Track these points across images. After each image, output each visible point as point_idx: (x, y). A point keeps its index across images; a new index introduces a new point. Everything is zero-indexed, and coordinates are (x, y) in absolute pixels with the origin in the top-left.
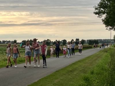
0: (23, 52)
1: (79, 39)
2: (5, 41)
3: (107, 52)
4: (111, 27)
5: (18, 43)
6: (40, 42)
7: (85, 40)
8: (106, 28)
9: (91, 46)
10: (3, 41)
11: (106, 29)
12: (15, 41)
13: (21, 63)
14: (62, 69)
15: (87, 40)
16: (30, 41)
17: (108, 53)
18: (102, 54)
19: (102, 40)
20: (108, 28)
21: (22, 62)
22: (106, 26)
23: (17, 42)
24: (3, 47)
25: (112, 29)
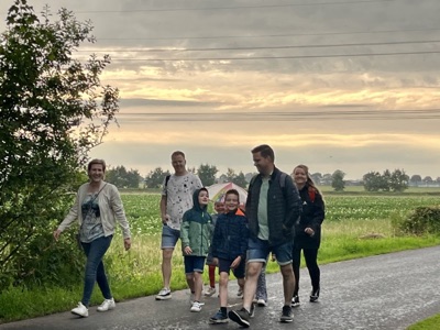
0: (365, 217)
5: (349, 183)
6: (434, 179)
12: (338, 176)
13: (351, 256)
16: (394, 176)
21: (356, 255)
23: (345, 179)
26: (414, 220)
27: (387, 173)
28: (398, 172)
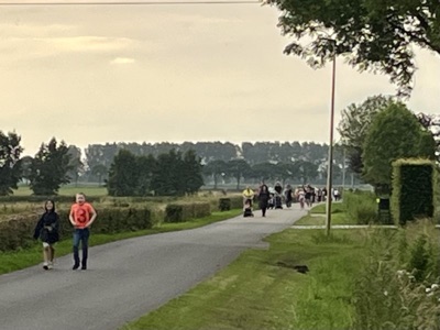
1: (15, 140)
3: (303, 269)
4: (331, 33)
7: (76, 150)
8: (291, 39)
9: (147, 213)
11: (288, 51)
15: (93, 150)
17: (310, 277)
18: (267, 288)
19: (229, 148)
20: (307, 40)
22: (285, 21)
25: (342, 50)
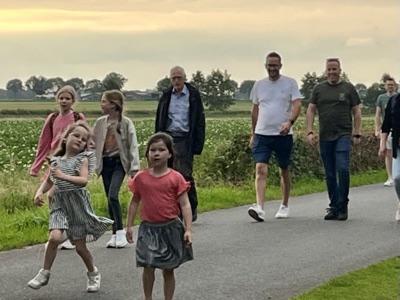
2: (49, 84)
5: (133, 96)
10: (34, 79)
14: (374, 269)
16: (211, 81)
24: (30, 119)
26: (231, 157)
27: (198, 77)
28: (217, 75)
